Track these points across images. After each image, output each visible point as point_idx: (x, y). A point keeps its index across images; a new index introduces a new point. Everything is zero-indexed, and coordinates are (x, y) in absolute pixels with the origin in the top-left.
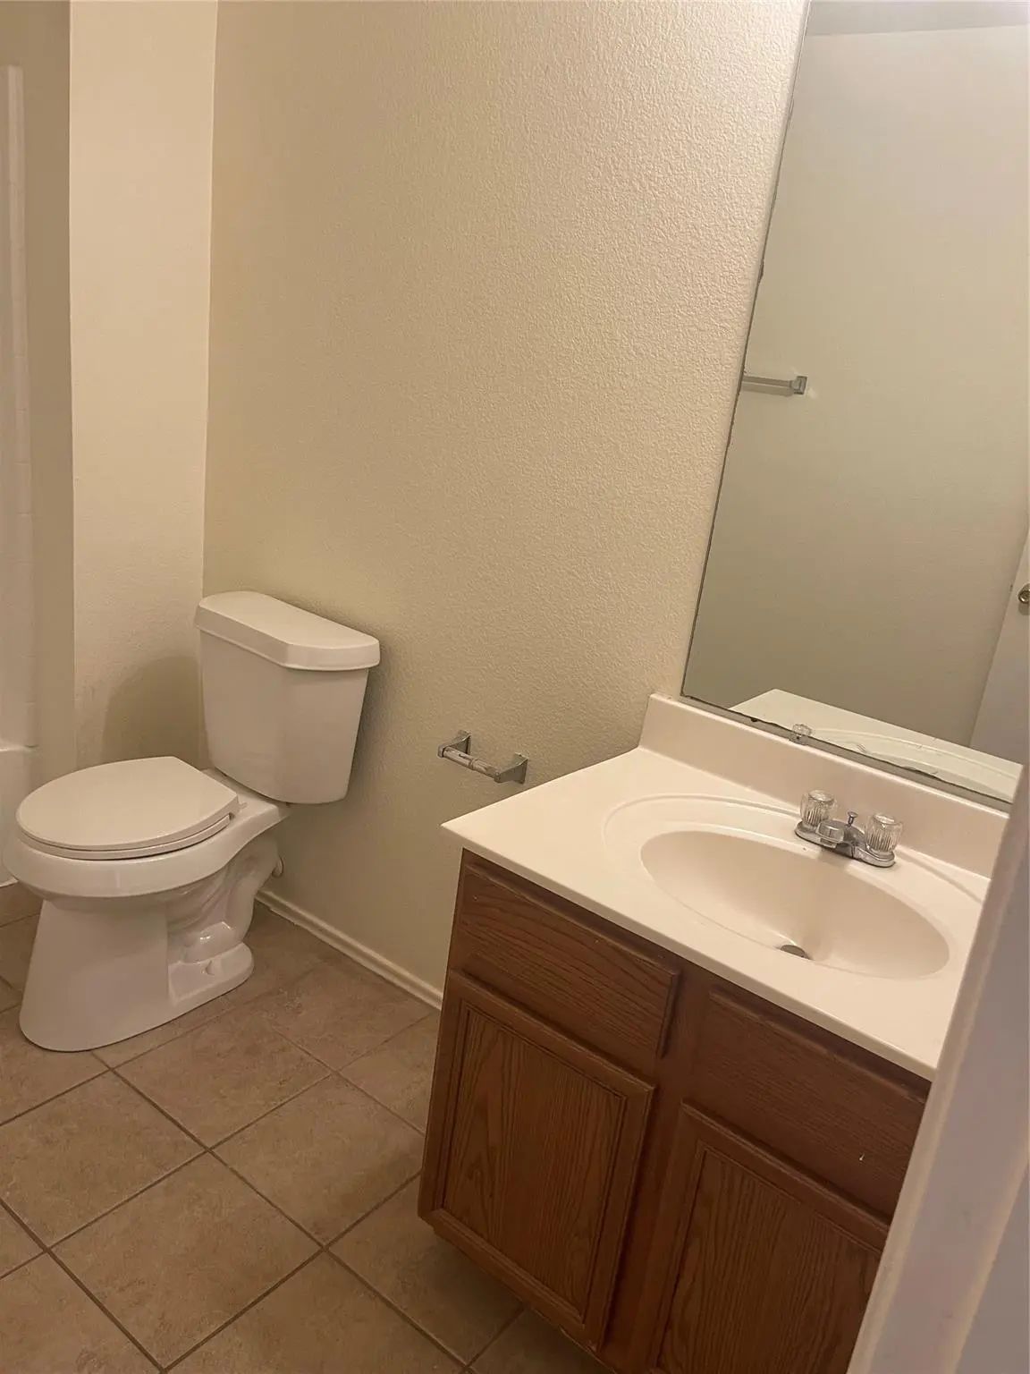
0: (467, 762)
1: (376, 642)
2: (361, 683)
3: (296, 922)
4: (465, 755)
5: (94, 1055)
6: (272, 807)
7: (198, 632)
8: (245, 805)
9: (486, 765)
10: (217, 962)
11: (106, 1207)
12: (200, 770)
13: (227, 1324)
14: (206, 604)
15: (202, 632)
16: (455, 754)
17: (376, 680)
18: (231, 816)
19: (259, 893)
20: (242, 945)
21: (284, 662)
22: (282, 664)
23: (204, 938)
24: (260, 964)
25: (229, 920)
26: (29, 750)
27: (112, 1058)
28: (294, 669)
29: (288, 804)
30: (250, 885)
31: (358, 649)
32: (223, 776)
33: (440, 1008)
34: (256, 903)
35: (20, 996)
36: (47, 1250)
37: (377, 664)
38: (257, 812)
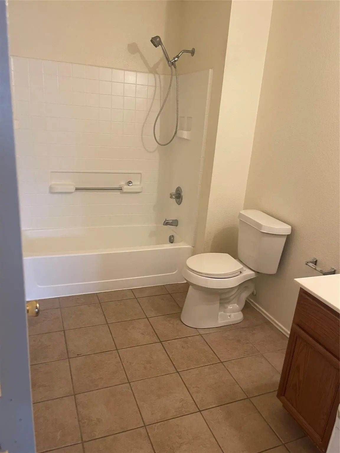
0: (314, 267)
1: (290, 227)
2: (284, 240)
3: (258, 310)
4: (315, 265)
5: (197, 330)
6: (253, 272)
7: (239, 220)
8: (245, 270)
9: (321, 269)
10: (232, 315)
11: (194, 367)
12: (235, 259)
13: (218, 406)
14: (243, 212)
15: (240, 220)
16: (311, 264)
17: (289, 239)
18: (241, 272)
19: (247, 298)
20: (240, 312)
21: (261, 230)
22: (261, 231)
23: (230, 307)
24: (245, 318)
25: (238, 304)
26: (193, 248)
27: (202, 332)
28: (263, 232)
29: (258, 272)
30: (245, 295)
31: (285, 229)
32: (241, 261)
33: (288, 336)
34: (246, 301)
35: (182, 310)
36: (178, 372)
37: (289, 234)
38: (248, 273)
